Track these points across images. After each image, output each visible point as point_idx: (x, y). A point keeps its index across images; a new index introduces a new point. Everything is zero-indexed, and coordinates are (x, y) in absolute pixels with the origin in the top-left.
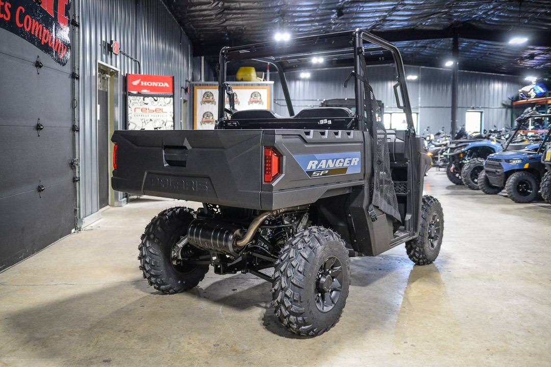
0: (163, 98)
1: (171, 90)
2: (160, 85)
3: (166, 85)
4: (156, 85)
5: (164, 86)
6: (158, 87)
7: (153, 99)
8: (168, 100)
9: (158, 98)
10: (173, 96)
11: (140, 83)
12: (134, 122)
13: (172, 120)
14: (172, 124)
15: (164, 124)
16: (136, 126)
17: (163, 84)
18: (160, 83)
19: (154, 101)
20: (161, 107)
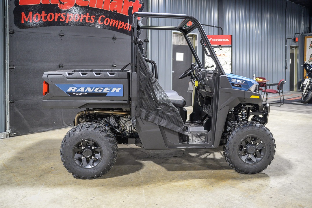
0: (225, 48)
1: (230, 43)
2: (223, 41)
3: (227, 40)
4: (221, 41)
5: (226, 41)
6: (222, 42)
7: (219, 49)
8: (228, 49)
9: (222, 48)
10: (231, 47)
11: (212, 40)
12: (208, 62)
13: (231, 61)
14: (231, 63)
15: (226, 63)
16: (209, 64)
17: (225, 40)
18: (223, 40)
19: (220, 50)
20: (224, 53)
